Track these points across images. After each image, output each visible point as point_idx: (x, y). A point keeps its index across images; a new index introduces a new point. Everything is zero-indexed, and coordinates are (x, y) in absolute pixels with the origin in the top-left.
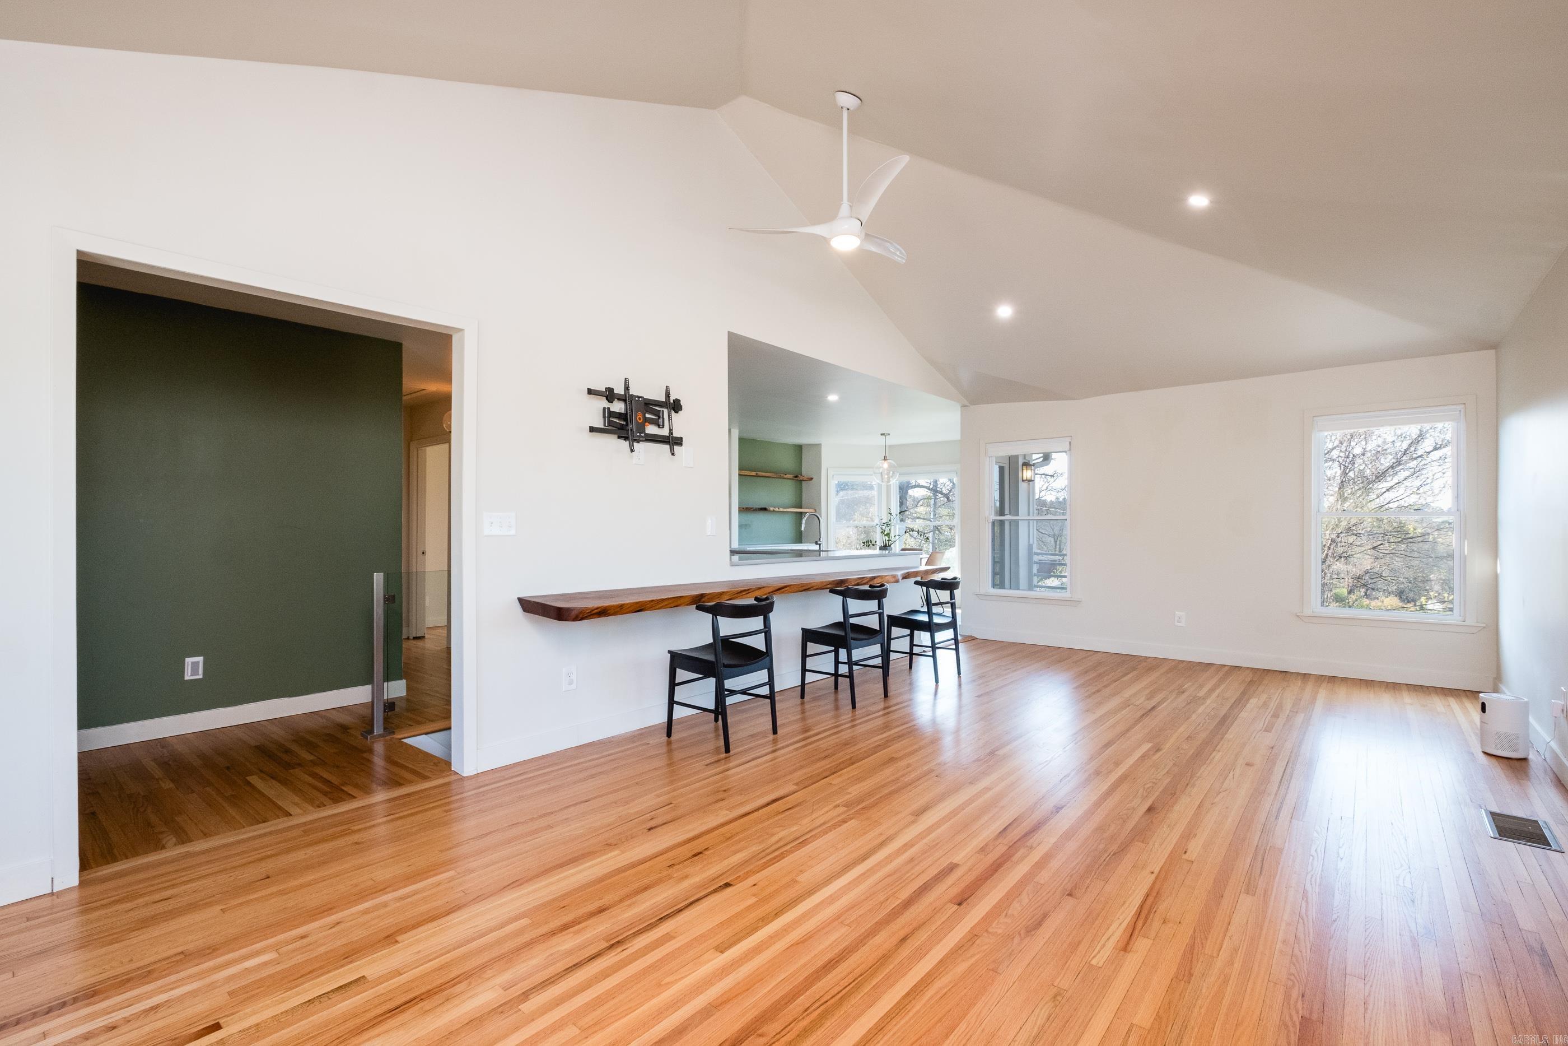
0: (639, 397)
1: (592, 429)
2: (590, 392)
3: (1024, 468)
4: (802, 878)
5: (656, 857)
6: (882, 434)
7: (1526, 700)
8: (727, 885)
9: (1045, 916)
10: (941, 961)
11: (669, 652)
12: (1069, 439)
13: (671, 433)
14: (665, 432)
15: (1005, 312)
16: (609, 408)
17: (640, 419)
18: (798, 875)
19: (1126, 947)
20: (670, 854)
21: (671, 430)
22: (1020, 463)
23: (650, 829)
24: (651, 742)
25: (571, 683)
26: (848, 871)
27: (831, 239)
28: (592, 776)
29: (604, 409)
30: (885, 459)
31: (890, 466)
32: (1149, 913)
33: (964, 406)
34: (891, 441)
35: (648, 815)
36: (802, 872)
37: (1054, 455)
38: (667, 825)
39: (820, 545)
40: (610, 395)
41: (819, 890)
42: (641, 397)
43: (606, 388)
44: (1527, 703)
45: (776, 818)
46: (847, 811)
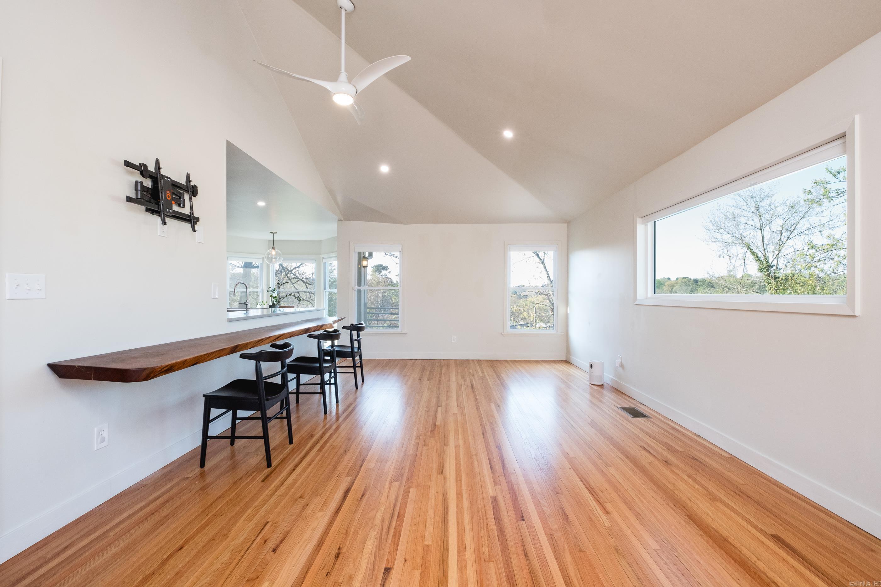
0: (168, 178)
1: (129, 199)
2: (128, 164)
3: (364, 259)
4: (429, 540)
5: (307, 572)
6: (271, 232)
7: (603, 361)
8: (388, 570)
9: (563, 510)
10: (556, 559)
11: (204, 396)
12: (401, 246)
13: (192, 213)
14: (186, 211)
15: (384, 169)
16: (142, 183)
17: (169, 196)
18: (423, 541)
19: (607, 512)
20: (317, 563)
21: (192, 210)
22: (362, 257)
23: (274, 551)
24: (189, 476)
25: (103, 440)
26: (448, 524)
27: (334, 94)
28: (160, 523)
29: (136, 182)
30: (273, 248)
31: (277, 253)
32: (593, 491)
33: (340, 220)
34: (277, 237)
35: (258, 540)
36: (423, 537)
37: (374, 254)
38: (285, 540)
39: (247, 305)
40: (142, 170)
41: (447, 545)
42: (170, 178)
43: (140, 164)
44: (603, 363)
45: (362, 506)
46: (401, 484)
